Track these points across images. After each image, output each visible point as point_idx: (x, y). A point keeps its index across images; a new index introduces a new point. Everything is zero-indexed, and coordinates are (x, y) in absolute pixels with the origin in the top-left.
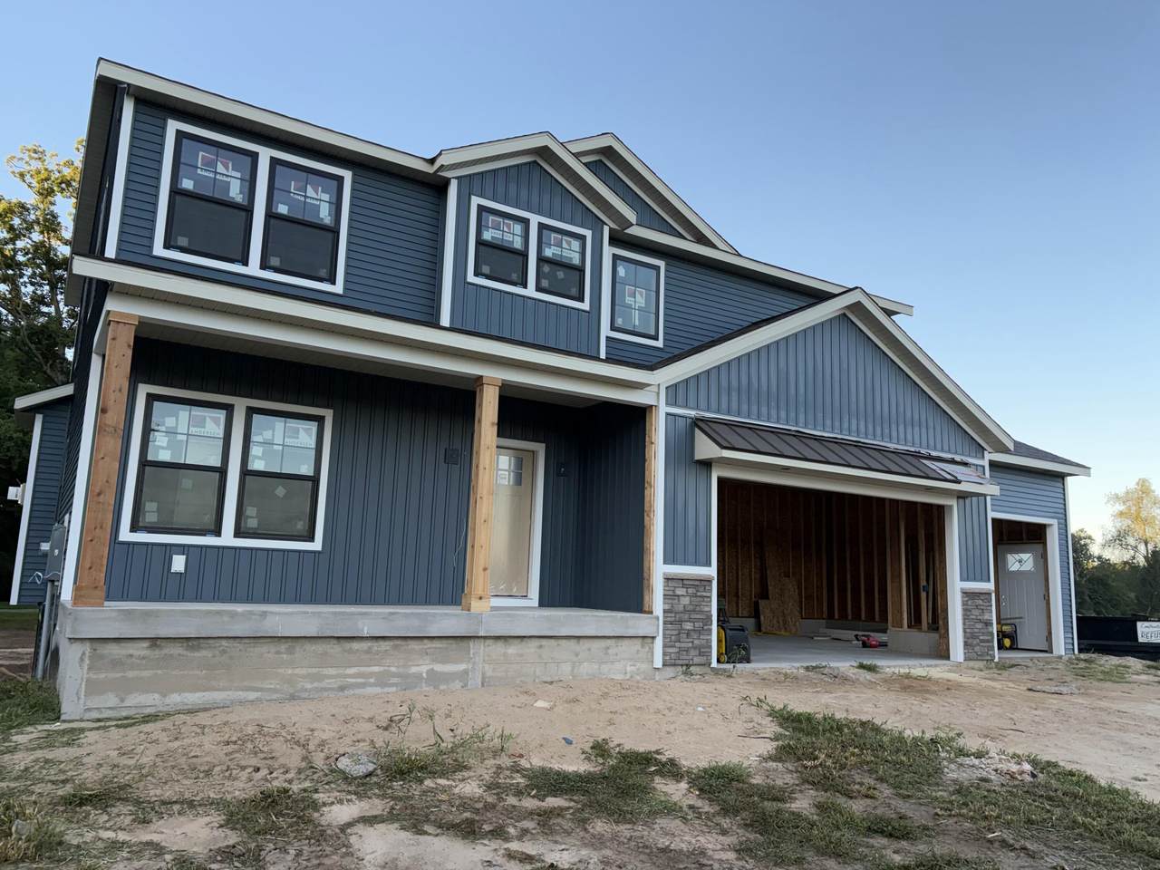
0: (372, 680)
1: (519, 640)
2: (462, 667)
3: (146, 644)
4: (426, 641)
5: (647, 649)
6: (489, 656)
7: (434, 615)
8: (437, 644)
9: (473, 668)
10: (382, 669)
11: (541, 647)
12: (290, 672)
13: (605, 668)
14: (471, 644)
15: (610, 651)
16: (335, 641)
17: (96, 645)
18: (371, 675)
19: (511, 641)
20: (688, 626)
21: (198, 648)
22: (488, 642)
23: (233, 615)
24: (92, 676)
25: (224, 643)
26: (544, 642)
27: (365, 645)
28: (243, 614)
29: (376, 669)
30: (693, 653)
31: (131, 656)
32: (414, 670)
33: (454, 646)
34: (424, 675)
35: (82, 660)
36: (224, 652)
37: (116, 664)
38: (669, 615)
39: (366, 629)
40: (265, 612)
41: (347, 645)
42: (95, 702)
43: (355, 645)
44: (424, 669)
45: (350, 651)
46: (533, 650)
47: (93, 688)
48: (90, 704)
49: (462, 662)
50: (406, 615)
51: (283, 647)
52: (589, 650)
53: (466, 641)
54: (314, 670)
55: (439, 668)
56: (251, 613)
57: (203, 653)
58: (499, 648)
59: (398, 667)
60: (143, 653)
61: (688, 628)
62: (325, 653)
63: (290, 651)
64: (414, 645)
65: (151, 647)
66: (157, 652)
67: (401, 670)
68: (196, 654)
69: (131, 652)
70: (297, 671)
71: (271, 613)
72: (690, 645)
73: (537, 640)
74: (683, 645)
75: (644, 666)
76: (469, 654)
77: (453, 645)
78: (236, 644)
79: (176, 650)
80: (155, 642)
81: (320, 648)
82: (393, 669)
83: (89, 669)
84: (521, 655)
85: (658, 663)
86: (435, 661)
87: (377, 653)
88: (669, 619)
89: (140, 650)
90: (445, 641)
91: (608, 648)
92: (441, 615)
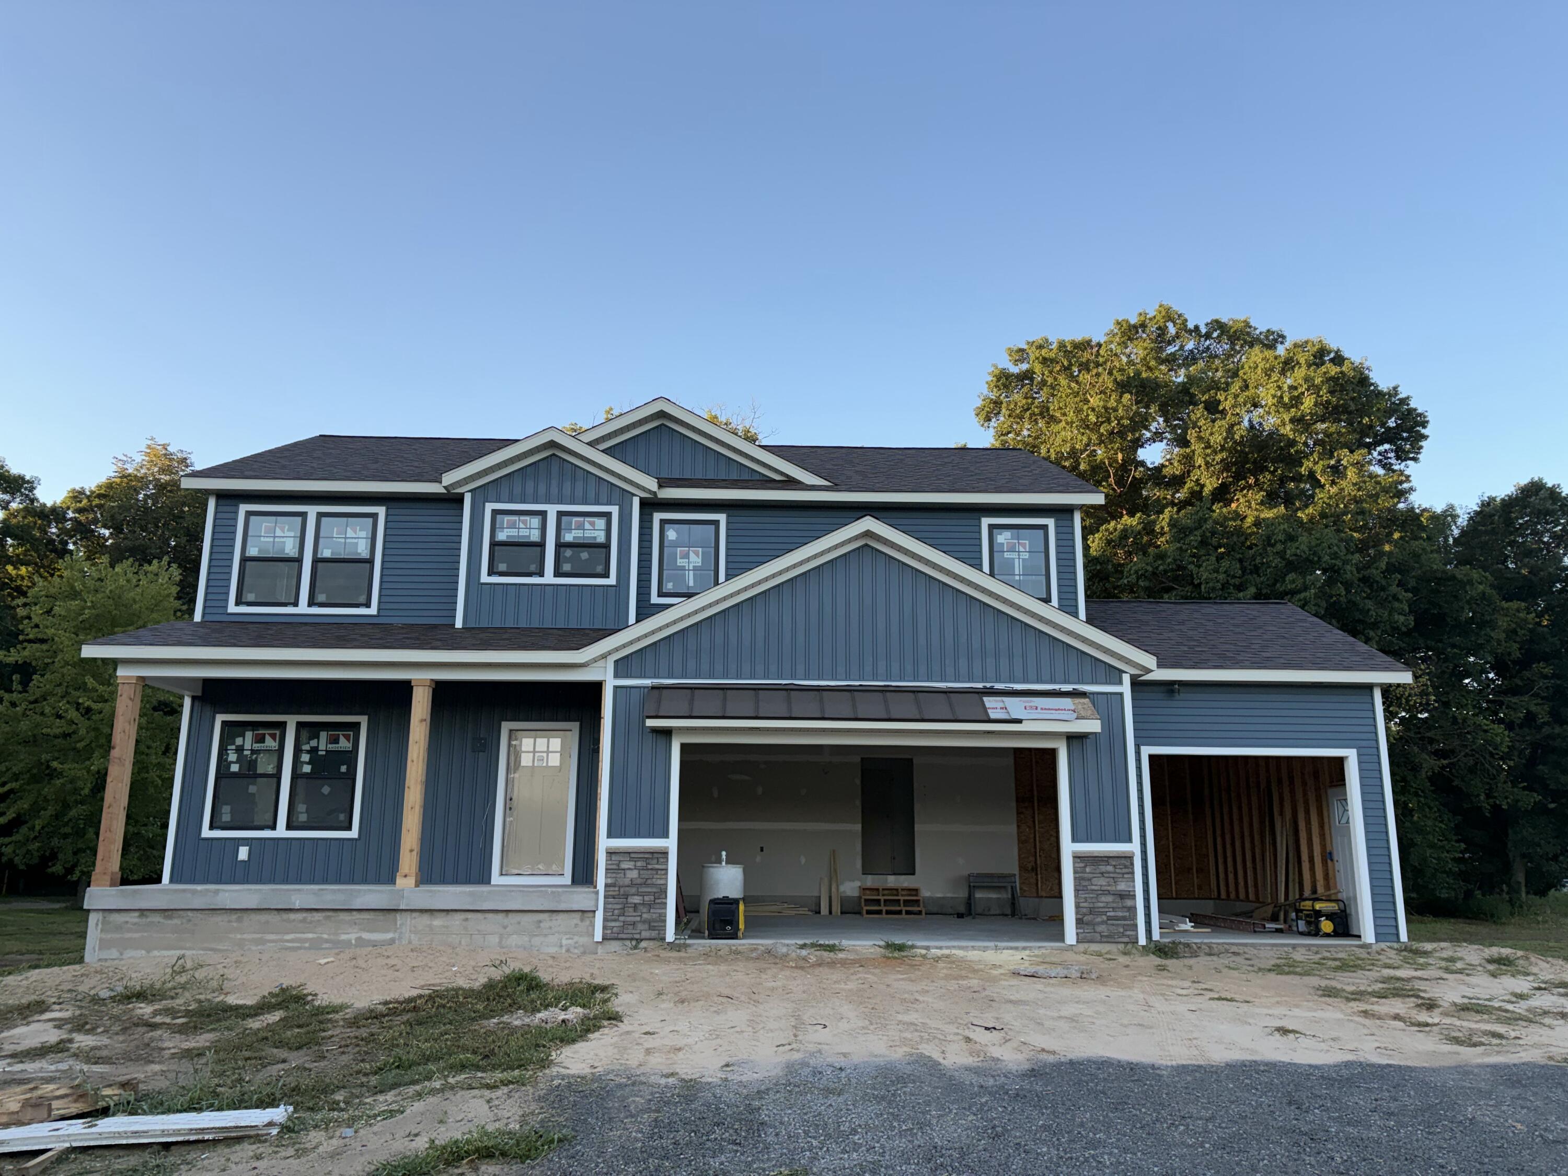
0: (307, 945)
1: (445, 913)
2: (389, 936)
3: (137, 914)
4: (355, 913)
5: (588, 923)
6: (415, 927)
7: (359, 891)
8: (366, 916)
9: (400, 938)
10: (315, 936)
11: (467, 920)
12: (239, 936)
13: (537, 941)
14: (398, 916)
15: (542, 925)
16: (276, 912)
17: (106, 914)
18: (306, 940)
19: (436, 913)
20: (637, 900)
21: (170, 918)
22: (414, 915)
23: (194, 892)
24: (104, 936)
25: (190, 913)
26: (470, 915)
27: (299, 916)
28: (201, 891)
29: (310, 936)
30: (640, 926)
31: (127, 922)
32: (344, 937)
33: (382, 918)
34: (353, 942)
35: (97, 924)
36: (190, 921)
37: (119, 928)
38: (612, 889)
39: (298, 902)
40: (218, 890)
41: (285, 916)
42: (105, 955)
43: (292, 916)
44: (353, 937)
45: (288, 921)
46: (457, 923)
47: (104, 945)
48: (101, 957)
49: (387, 931)
50: (334, 891)
51: (234, 917)
52: (519, 923)
53: (393, 914)
54: (259, 936)
55: (366, 936)
56: (207, 890)
57: (176, 921)
58: (425, 919)
59: (329, 934)
60: (136, 920)
61: (636, 901)
62: (267, 922)
63: (239, 920)
64: (343, 916)
65: (139, 917)
66: (144, 920)
67: (332, 937)
68: (170, 922)
69: (127, 919)
70: (245, 936)
71: (223, 890)
72: (638, 919)
73: (463, 913)
74: (629, 919)
75: (583, 940)
76: (396, 924)
77: (380, 916)
78: (198, 914)
79: (156, 918)
80: (142, 912)
81: (264, 917)
82: (325, 936)
83: (102, 931)
84: (447, 927)
85: (598, 937)
86: (364, 930)
87: (311, 922)
88: (611, 893)
89: (133, 918)
90: (372, 913)
91: (540, 922)
92: (365, 891)
